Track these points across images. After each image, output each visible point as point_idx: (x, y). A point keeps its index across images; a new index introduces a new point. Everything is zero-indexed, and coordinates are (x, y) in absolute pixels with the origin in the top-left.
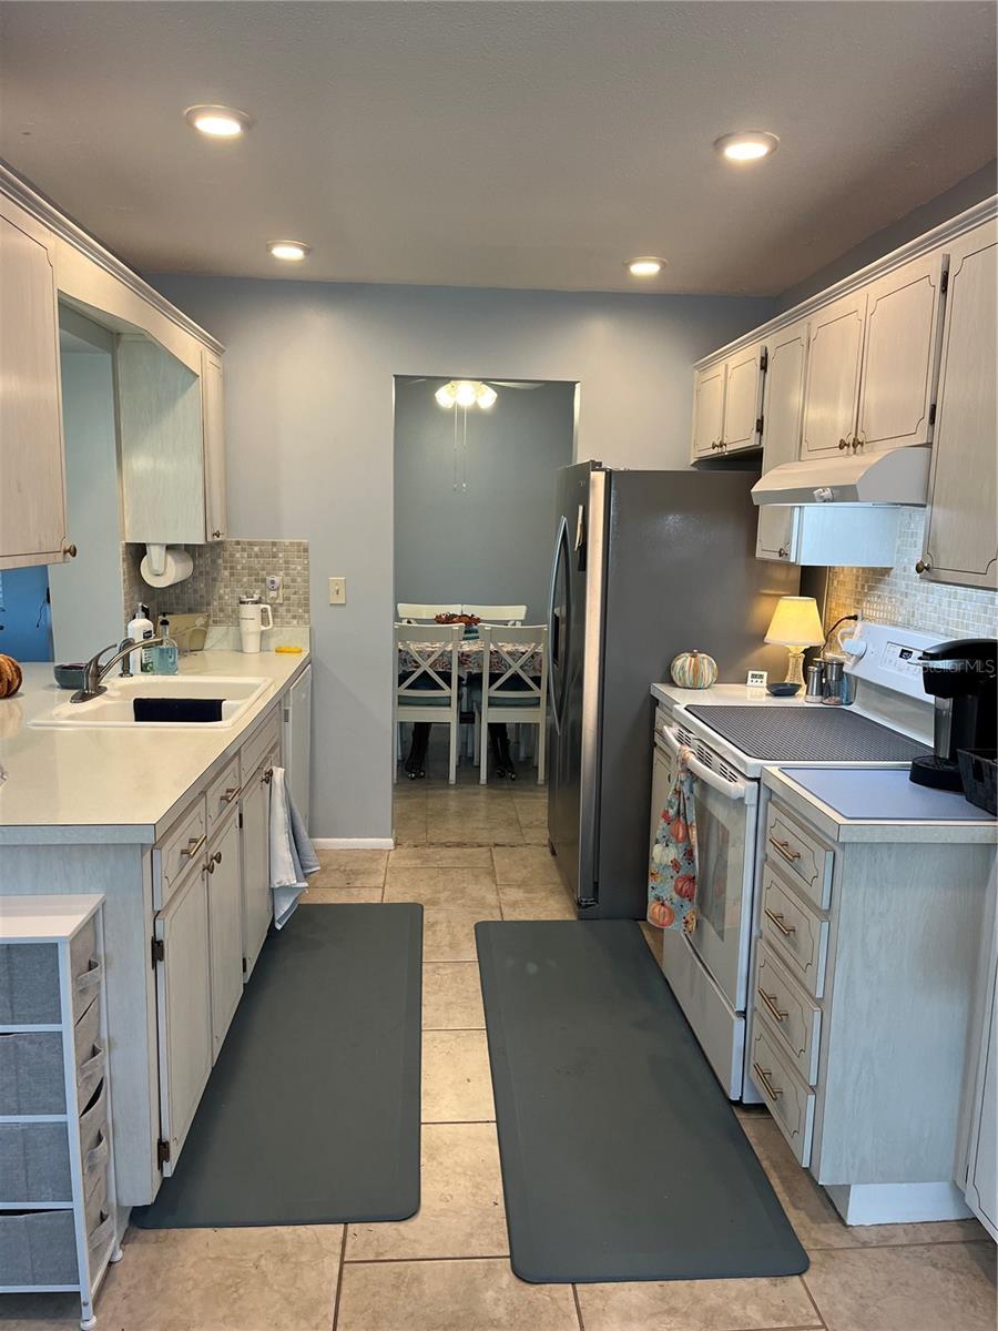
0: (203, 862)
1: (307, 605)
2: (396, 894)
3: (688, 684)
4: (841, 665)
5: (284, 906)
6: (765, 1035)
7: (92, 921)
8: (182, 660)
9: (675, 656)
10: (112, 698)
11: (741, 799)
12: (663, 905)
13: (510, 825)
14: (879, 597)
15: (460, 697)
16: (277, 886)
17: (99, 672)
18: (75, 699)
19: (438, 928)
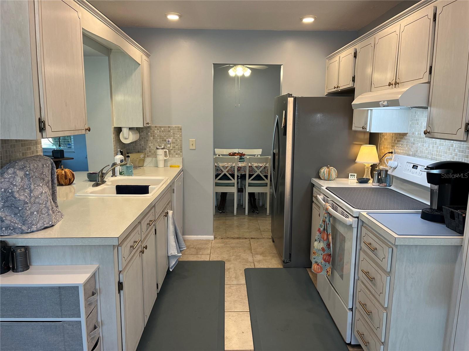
0: (140, 249)
1: (181, 150)
2: (215, 257)
3: (326, 178)
4: (387, 171)
5: (173, 263)
6: (361, 318)
7: (94, 276)
8: (134, 170)
9: (321, 168)
10: (108, 185)
11: (351, 225)
12: (318, 265)
13: (257, 230)
14: (402, 144)
15: (238, 183)
16: (170, 255)
17: (103, 175)
18: (94, 186)
19: (231, 271)
